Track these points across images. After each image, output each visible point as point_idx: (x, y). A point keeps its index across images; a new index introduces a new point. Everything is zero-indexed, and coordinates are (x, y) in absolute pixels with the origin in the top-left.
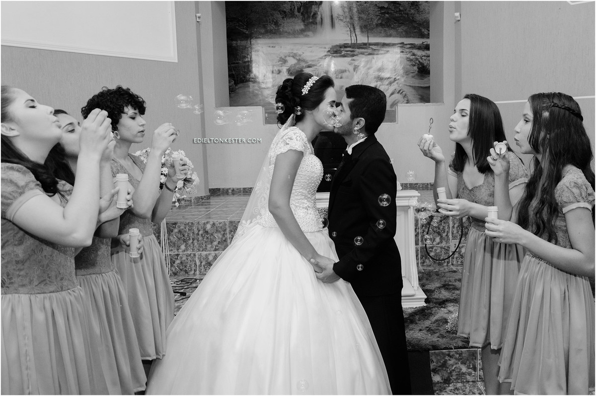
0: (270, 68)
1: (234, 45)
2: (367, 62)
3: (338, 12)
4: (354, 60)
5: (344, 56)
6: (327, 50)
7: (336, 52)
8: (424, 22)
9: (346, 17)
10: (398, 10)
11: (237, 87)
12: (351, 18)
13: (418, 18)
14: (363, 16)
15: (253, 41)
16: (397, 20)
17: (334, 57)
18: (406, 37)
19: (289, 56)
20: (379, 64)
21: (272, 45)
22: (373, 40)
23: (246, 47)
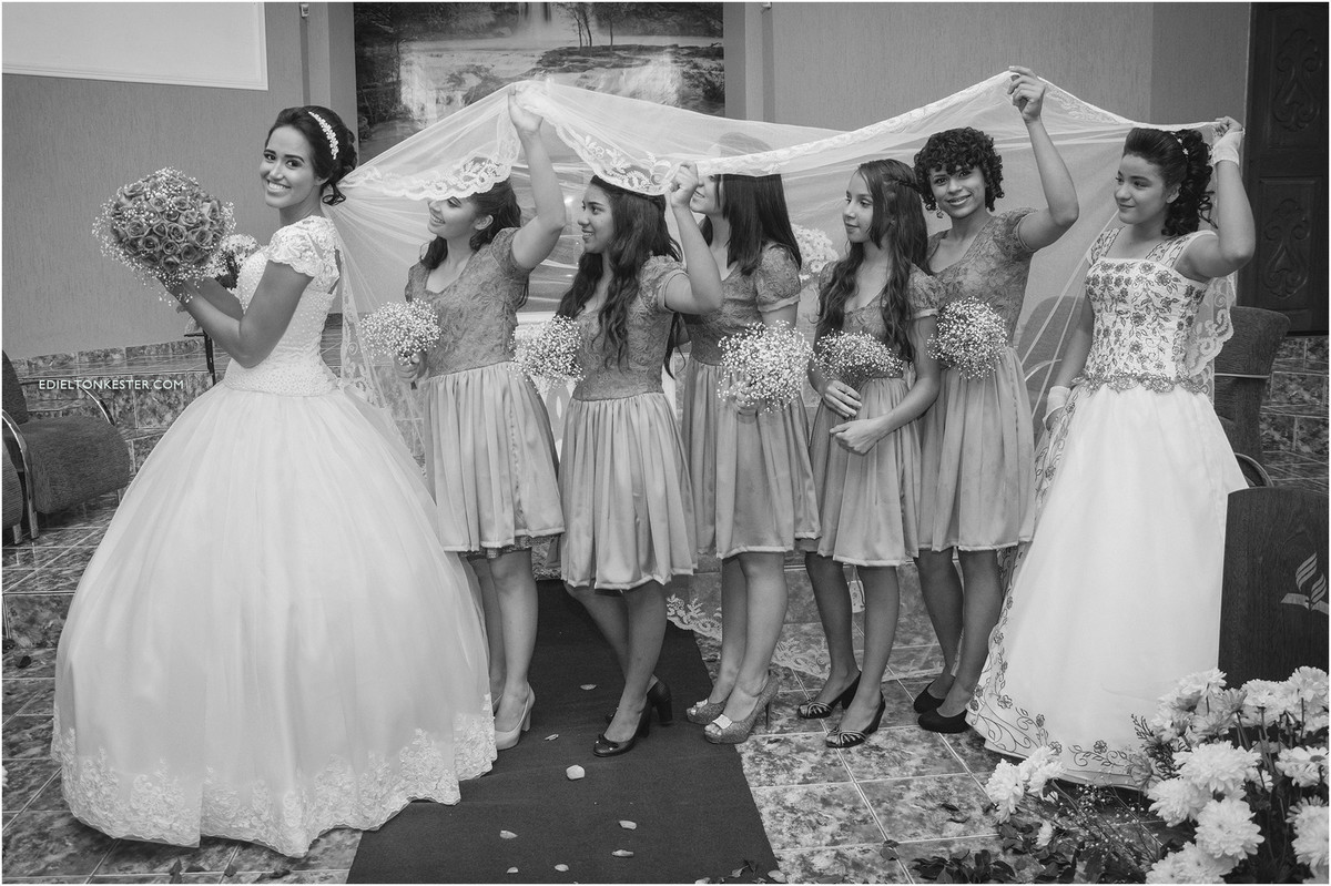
1: (368, 54)
4: (586, 77)
5: (567, 70)
7: (553, 63)
8: (715, 7)
11: (372, 130)
17: (550, 71)
18: (682, 35)
19: (468, 72)
22: (620, 41)
23: (389, 58)
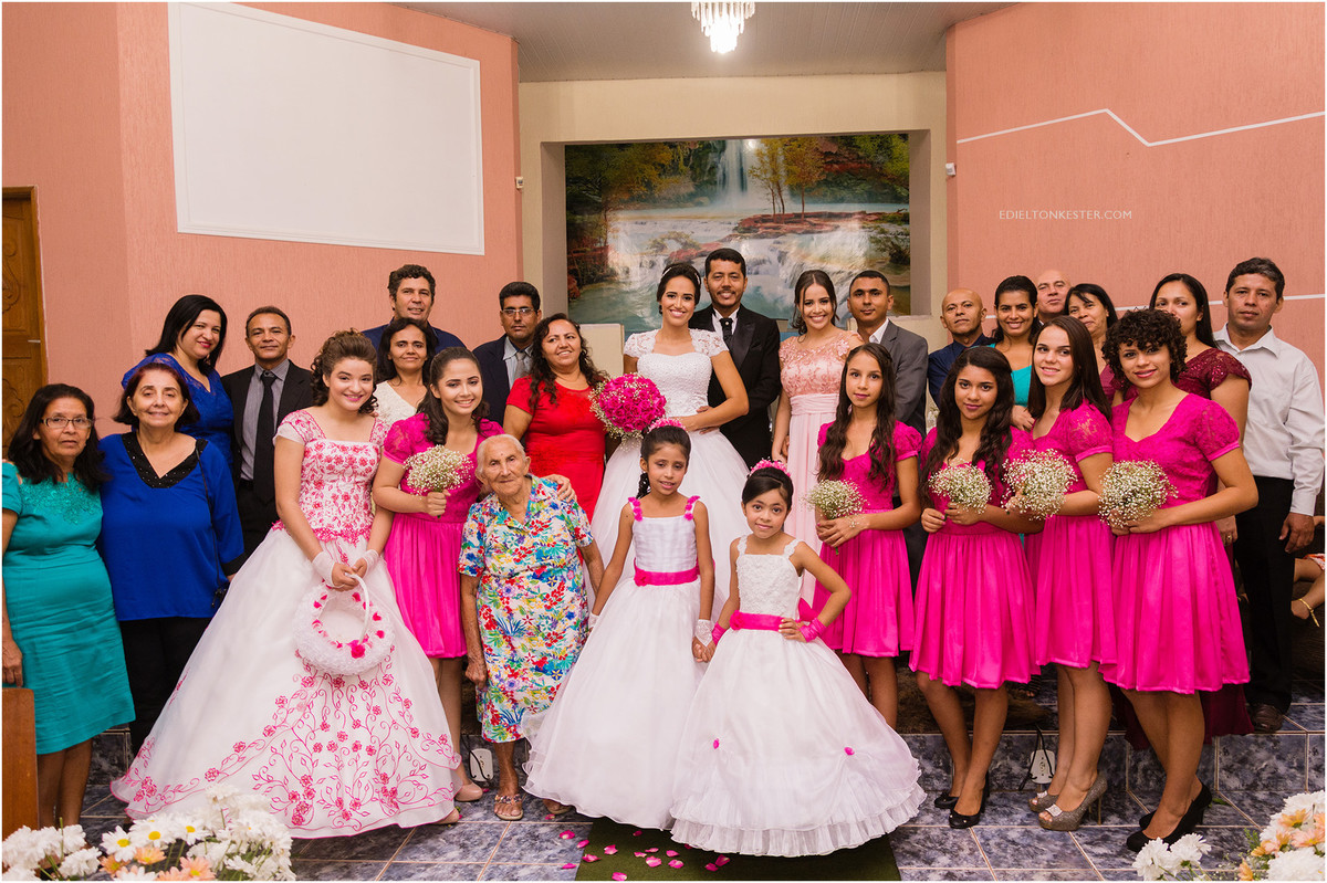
0: (637, 259)
1: (578, 222)
2: (801, 246)
3: (751, 162)
4: (779, 243)
5: (762, 237)
6: (733, 226)
7: (748, 230)
8: (901, 176)
9: (766, 172)
10: (855, 157)
11: (581, 291)
12: (775, 173)
13: (891, 168)
14: (794, 168)
15: (610, 215)
16: (853, 173)
17: (745, 238)
18: (870, 202)
20: (822, 250)
21: (640, 221)
23: (598, 226)
